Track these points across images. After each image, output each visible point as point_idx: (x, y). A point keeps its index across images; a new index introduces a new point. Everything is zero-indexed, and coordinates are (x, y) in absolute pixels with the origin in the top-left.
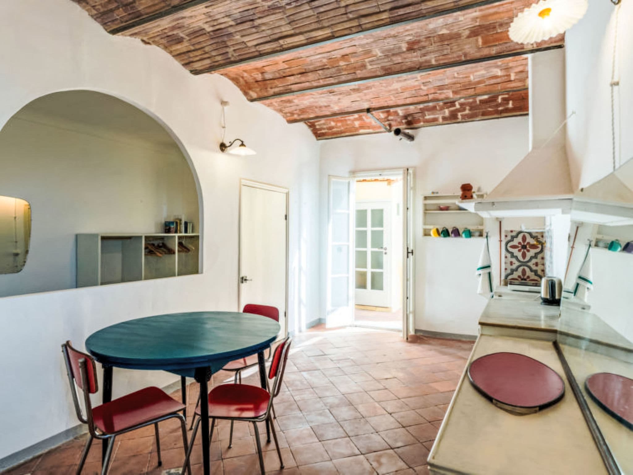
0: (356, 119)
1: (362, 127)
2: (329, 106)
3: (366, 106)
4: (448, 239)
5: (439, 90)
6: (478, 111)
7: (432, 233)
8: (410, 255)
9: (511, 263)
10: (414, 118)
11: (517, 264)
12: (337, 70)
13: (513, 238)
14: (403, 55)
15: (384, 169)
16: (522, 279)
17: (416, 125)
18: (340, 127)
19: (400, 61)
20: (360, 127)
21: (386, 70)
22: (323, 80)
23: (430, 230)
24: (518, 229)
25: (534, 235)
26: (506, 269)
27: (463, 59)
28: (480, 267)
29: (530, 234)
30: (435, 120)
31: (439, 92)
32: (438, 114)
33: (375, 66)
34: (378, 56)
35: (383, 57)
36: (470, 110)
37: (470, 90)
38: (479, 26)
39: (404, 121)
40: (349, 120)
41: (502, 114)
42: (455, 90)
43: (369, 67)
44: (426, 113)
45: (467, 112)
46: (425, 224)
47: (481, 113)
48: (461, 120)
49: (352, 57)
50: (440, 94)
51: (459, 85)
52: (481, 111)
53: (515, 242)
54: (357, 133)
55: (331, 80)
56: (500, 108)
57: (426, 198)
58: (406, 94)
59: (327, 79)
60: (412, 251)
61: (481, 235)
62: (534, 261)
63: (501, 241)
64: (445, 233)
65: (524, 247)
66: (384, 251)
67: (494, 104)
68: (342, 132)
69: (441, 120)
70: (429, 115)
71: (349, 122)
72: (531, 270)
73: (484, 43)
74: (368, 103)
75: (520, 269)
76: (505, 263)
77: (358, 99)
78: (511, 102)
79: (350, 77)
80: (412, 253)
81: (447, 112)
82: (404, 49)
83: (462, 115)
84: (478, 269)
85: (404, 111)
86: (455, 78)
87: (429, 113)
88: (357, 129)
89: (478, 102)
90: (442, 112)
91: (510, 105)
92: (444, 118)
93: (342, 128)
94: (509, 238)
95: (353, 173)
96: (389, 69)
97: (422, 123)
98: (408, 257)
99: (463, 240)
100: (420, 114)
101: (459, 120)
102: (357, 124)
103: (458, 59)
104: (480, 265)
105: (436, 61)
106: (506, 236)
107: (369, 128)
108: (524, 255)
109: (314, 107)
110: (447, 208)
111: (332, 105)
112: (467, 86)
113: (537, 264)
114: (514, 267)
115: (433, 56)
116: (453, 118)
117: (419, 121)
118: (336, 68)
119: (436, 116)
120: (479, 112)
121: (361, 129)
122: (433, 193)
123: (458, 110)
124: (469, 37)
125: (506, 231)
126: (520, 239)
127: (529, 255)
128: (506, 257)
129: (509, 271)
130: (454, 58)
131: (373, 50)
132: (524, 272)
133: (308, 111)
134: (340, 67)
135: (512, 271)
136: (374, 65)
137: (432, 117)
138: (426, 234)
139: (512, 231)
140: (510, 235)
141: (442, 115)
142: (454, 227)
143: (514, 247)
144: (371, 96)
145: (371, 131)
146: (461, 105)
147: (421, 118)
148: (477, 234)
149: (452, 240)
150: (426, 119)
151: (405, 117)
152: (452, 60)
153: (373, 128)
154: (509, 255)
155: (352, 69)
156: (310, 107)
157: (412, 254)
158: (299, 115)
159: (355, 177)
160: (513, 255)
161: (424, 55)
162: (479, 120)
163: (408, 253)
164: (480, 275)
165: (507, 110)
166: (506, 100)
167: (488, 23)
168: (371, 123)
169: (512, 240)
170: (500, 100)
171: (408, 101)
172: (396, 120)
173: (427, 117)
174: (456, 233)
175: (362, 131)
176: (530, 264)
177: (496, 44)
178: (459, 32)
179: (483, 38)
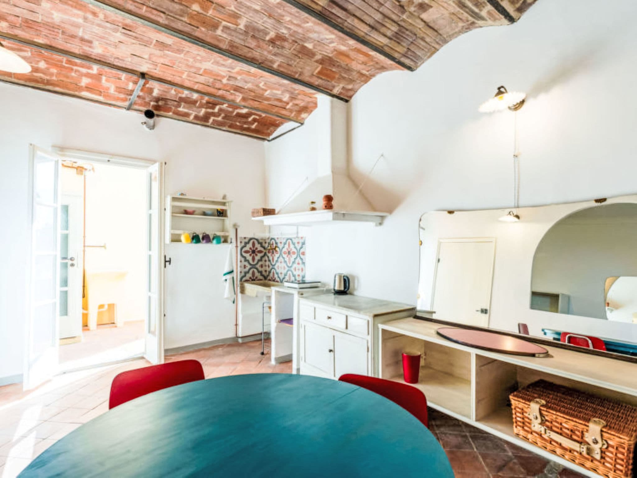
0: (88, 75)
1: (88, 88)
2: (90, 42)
3: (144, 68)
4: (199, 245)
5: (235, 90)
6: (228, 121)
7: (183, 238)
8: (167, 263)
9: (245, 267)
10: (166, 104)
11: (249, 267)
12: (181, 10)
13: (246, 243)
14: (261, 41)
15: (113, 155)
16: (252, 280)
17: (162, 113)
18: (52, 74)
19: (252, 46)
20: (86, 87)
21: (232, 46)
22: (150, 9)
23: (180, 235)
24: (251, 236)
25: (260, 241)
26: (241, 272)
28: (227, 272)
29: (257, 240)
30: (187, 115)
31: (232, 91)
32: (193, 111)
33: (225, 35)
34: (239, 27)
35: (241, 32)
36: (223, 118)
37: (256, 102)
38: (330, 57)
39: (152, 103)
40: (76, 71)
41: (243, 131)
42: (245, 96)
43: (219, 32)
44: (183, 104)
45: (220, 119)
46: (173, 228)
47: (229, 124)
48: (211, 124)
49: (214, 9)
50: (232, 94)
51: (253, 94)
52: (231, 122)
53: (247, 248)
54: (77, 93)
55: (159, 16)
56: (245, 126)
57: (174, 199)
59: (155, 12)
60: (170, 259)
61: (225, 241)
62: (260, 263)
63: (237, 247)
64: (196, 239)
65: (254, 252)
66: (70, 262)
67: (244, 120)
68: (48, 83)
69: (192, 117)
70: (184, 107)
71: (73, 74)
72: (259, 272)
73: (319, 73)
74: (151, 66)
75: (251, 272)
76: (241, 267)
77: (146, 56)
78: (256, 124)
79: (187, 29)
80: (170, 261)
81: (203, 111)
82: (268, 38)
83: (214, 120)
84: (225, 275)
85: (160, 93)
86: (257, 86)
87: (187, 105)
88: (81, 89)
89: (235, 113)
90: (200, 109)
91: (253, 127)
92: (196, 117)
93: (54, 78)
94: (243, 244)
95: (62, 149)
96: (237, 48)
97: (171, 114)
98: (165, 267)
99: (213, 246)
100: (176, 103)
101: (209, 124)
102: (85, 81)
103: (293, 74)
104: (227, 270)
105: (279, 66)
106: (241, 242)
107: (100, 93)
108: (253, 259)
109: (60, 31)
110: (192, 213)
111: (96, 43)
112: (258, 98)
113: (262, 266)
114: (247, 269)
115: (280, 60)
116: (203, 120)
117: (168, 110)
118: (181, 7)
119: (191, 112)
120: (228, 123)
121: (87, 91)
122: (182, 194)
123: (213, 114)
124: (317, 61)
125: (241, 238)
126: (250, 245)
127: (257, 258)
128: (241, 261)
129: (243, 274)
131: (243, 17)
132: (253, 273)
133: (41, 29)
134: (189, 9)
135: (246, 273)
136: (226, 33)
137: (186, 110)
138: (176, 239)
139: (245, 238)
140: (244, 241)
141: (196, 113)
142: (204, 233)
143: (246, 252)
144: (162, 60)
145: (101, 98)
146: (220, 110)
147: (173, 108)
148: (222, 240)
149: (203, 246)
150: (179, 111)
151: (157, 100)
152: (289, 72)
153: (107, 96)
154: (243, 259)
155: (198, 21)
156: (52, 27)
157: (170, 264)
158: (13, 26)
159: (64, 155)
160: (246, 260)
161: (275, 55)
162: (224, 131)
163: (166, 261)
164: (226, 280)
165: (248, 129)
166: (255, 120)
167: (335, 59)
168: (108, 89)
169: (245, 246)
170: (250, 119)
172: (144, 99)
173: (181, 109)
174: (207, 238)
175: (85, 94)
176: (258, 266)
177: (323, 78)
178: (317, 53)
179: (322, 68)
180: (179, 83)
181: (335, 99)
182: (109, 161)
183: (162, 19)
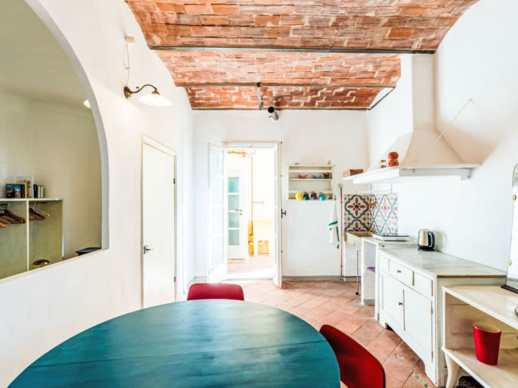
0: (235, 94)
1: (237, 102)
2: (225, 73)
3: (258, 80)
4: (308, 201)
5: (323, 76)
6: (330, 101)
7: (297, 196)
8: (283, 215)
9: (349, 219)
10: (283, 100)
11: (352, 219)
12: (261, 31)
13: (350, 200)
14: (326, 29)
15: (253, 142)
16: (356, 231)
17: (282, 107)
18: (218, 99)
19: (320, 36)
20: (236, 102)
21: (304, 42)
22: (242, 39)
23: (295, 194)
24: (355, 194)
25: (363, 197)
26: (345, 223)
27: (368, 46)
28: (331, 223)
29: (360, 196)
30: (298, 104)
31: (322, 77)
32: (302, 100)
33: (296, 36)
34: (304, 25)
35: (308, 28)
36: (326, 100)
37: (344, 80)
38: (397, 16)
39: (274, 102)
40: (229, 93)
41: (345, 106)
42: (334, 78)
43: (291, 35)
44: (294, 97)
45: (323, 101)
46: (290, 189)
47: (331, 104)
48: (317, 107)
49: (282, 20)
50: (322, 79)
51: (339, 74)
52: (332, 101)
53: (351, 203)
54: (232, 107)
55: (250, 41)
56: (346, 102)
57: (291, 168)
58: (296, 75)
59: (246, 40)
60: (285, 212)
61: (331, 198)
62: (363, 216)
63: (342, 202)
64: (306, 197)
65: (357, 207)
66: (240, 212)
67: (344, 97)
68: (218, 104)
69: (302, 105)
70: (295, 99)
71: (227, 96)
72: (361, 224)
73: (391, 35)
74: (261, 77)
75: (354, 223)
76: (345, 219)
77: (256, 71)
78: (354, 98)
79: (269, 42)
80: (285, 213)
81: (309, 99)
82: (330, 24)
83: (319, 103)
84: (330, 225)
85: (278, 93)
86: (341, 66)
87: (297, 97)
88: (233, 104)
89: (334, 94)
90: (306, 97)
91: (353, 101)
92: (306, 104)
93: (220, 101)
94: (347, 200)
95: (226, 143)
96: (308, 42)
97: (287, 106)
98: (282, 217)
99: (320, 202)
100: (289, 97)
101: (316, 107)
102: (234, 98)
103: (364, 46)
104: (331, 221)
105: (348, 43)
106: (345, 199)
107: (243, 104)
108: (357, 213)
109: (209, 73)
110: (305, 177)
111: (228, 73)
112: (344, 76)
113: (364, 219)
114: (351, 221)
115: (348, 38)
116: (311, 105)
117: (285, 103)
118: (261, 29)
119: (300, 101)
120: (331, 102)
121: (236, 104)
122: (296, 164)
123: (318, 99)
124: (384, 26)
125: (345, 195)
126: (354, 201)
127: (360, 212)
128: (345, 214)
129: (347, 225)
130: (362, 44)
131: (305, 16)
132: (357, 225)
133: (201, 75)
134: (265, 28)
135: (350, 225)
136: (297, 34)
137: (297, 101)
138: (292, 197)
139: (349, 195)
140: (348, 198)
141: (305, 101)
142: (312, 192)
143: (350, 207)
144: (265, 71)
145: (244, 107)
146: (322, 94)
147: (288, 101)
148: (328, 197)
149: (312, 202)
150: (293, 103)
151: (277, 98)
152: (360, 46)
153: (247, 104)
154: (347, 213)
155: (274, 34)
156: (205, 72)
157: (285, 215)
158: (190, 78)
159: (227, 147)
160: (350, 214)
161: (342, 35)
162: (329, 109)
163: (282, 213)
164: (331, 229)
165: (349, 104)
166: (352, 95)
167: (405, 16)
168: (246, 99)
169: (349, 202)
170: (348, 95)
171: (294, 82)
172: (268, 100)
173: (294, 101)
174: (314, 196)
175: (236, 106)
176: (361, 219)
177: (397, 38)
178: (381, 18)
179: (392, 30)
180: (283, 83)
181: (417, 55)
182: (251, 146)
183: (251, 42)
